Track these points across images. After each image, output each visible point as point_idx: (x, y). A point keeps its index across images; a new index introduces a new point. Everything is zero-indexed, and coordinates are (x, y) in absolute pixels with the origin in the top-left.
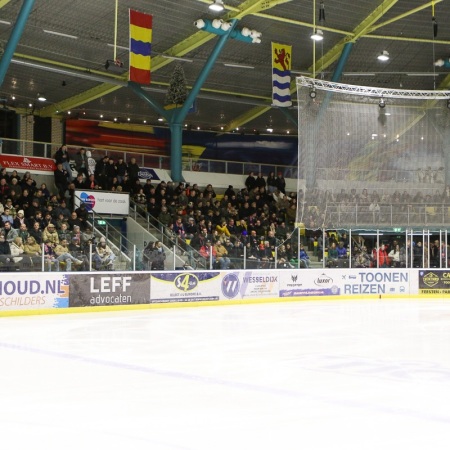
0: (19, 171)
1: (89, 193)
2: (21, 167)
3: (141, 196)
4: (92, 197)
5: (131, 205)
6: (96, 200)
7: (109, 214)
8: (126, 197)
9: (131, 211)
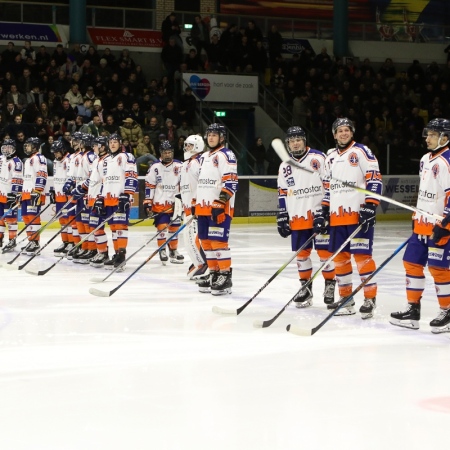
0: (113, 48)
1: (202, 76)
2: (118, 43)
3: (279, 78)
4: (205, 81)
5: (261, 90)
6: (211, 85)
7: (231, 103)
8: (254, 80)
9: (260, 98)
